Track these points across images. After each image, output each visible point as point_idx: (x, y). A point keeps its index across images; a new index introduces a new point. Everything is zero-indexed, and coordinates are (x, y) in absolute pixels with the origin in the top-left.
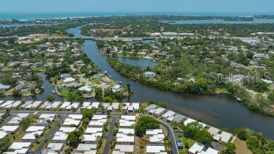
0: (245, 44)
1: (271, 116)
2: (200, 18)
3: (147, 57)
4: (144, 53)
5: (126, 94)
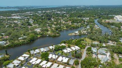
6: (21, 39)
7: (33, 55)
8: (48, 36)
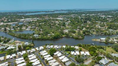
0: (59, 20)
1: (81, 39)
2: (35, 12)
3: (27, 29)
4: (25, 28)
5: (32, 45)
6: (49, 36)
7: (46, 48)
8: (71, 37)
